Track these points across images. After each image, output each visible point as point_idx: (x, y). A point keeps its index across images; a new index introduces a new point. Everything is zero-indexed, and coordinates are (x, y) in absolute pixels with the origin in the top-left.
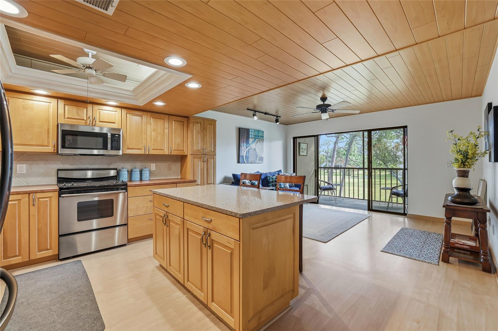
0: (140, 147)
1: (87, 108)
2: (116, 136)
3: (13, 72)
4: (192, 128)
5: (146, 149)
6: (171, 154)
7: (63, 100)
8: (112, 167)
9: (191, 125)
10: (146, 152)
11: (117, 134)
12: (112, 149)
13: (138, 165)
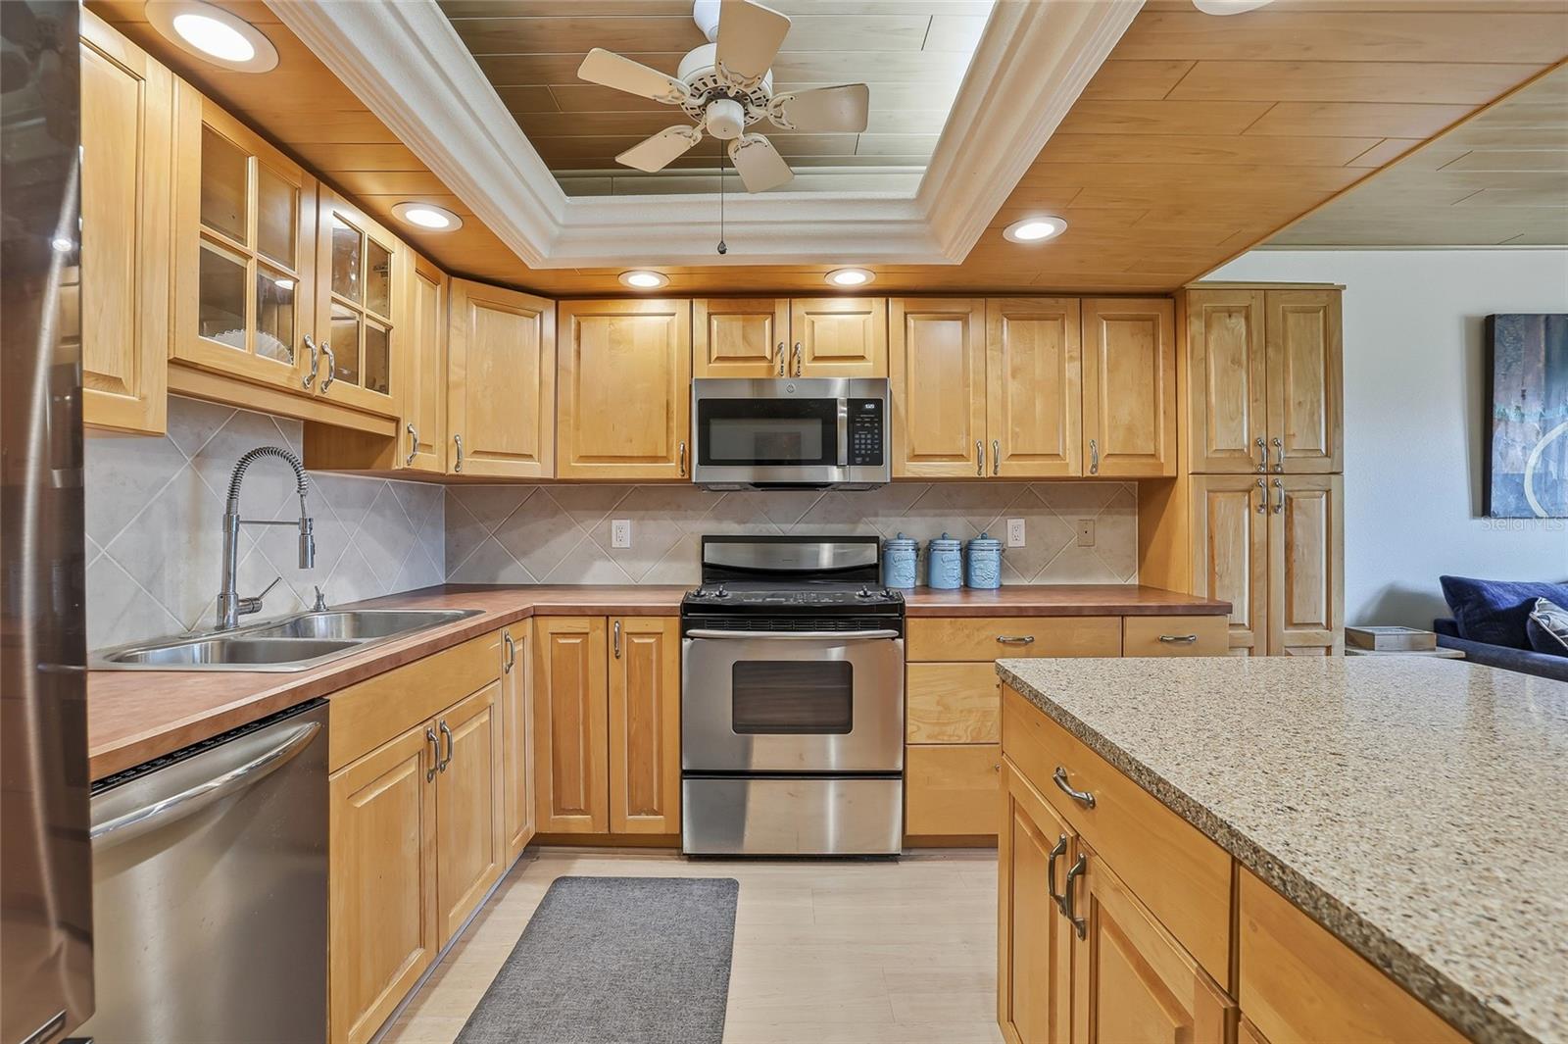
0: (960, 446)
1: (773, 314)
2: (868, 406)
3: (561, 221)
4: (1200, 340)
5: (984, 458)
6: (1096, 475)
7: (706, 300)
8: (861, 530)
9: (1195, 327)
10: (984, 468)
11: (869, 401)
12: (851, 461)
13: (957, 526)
